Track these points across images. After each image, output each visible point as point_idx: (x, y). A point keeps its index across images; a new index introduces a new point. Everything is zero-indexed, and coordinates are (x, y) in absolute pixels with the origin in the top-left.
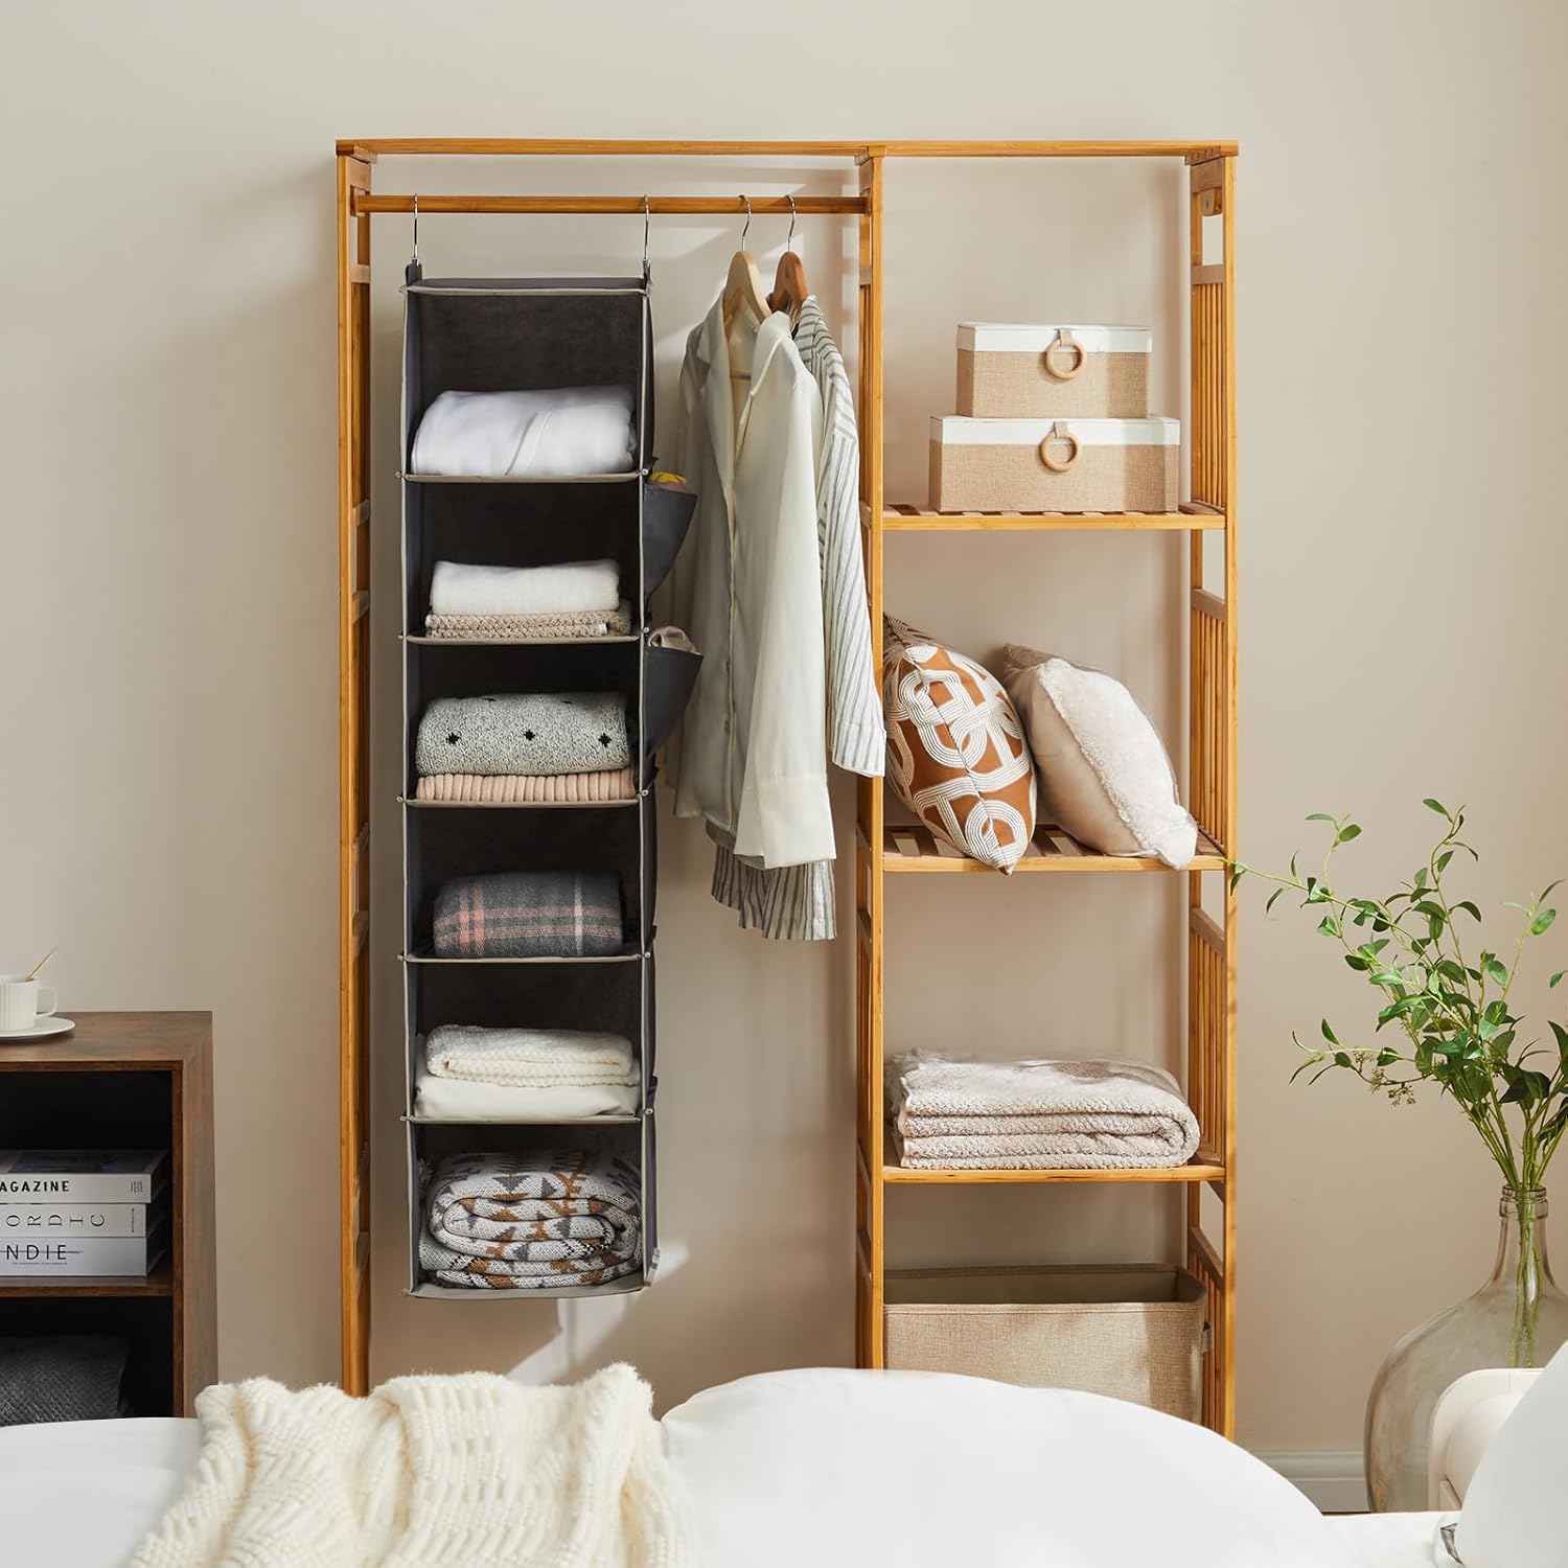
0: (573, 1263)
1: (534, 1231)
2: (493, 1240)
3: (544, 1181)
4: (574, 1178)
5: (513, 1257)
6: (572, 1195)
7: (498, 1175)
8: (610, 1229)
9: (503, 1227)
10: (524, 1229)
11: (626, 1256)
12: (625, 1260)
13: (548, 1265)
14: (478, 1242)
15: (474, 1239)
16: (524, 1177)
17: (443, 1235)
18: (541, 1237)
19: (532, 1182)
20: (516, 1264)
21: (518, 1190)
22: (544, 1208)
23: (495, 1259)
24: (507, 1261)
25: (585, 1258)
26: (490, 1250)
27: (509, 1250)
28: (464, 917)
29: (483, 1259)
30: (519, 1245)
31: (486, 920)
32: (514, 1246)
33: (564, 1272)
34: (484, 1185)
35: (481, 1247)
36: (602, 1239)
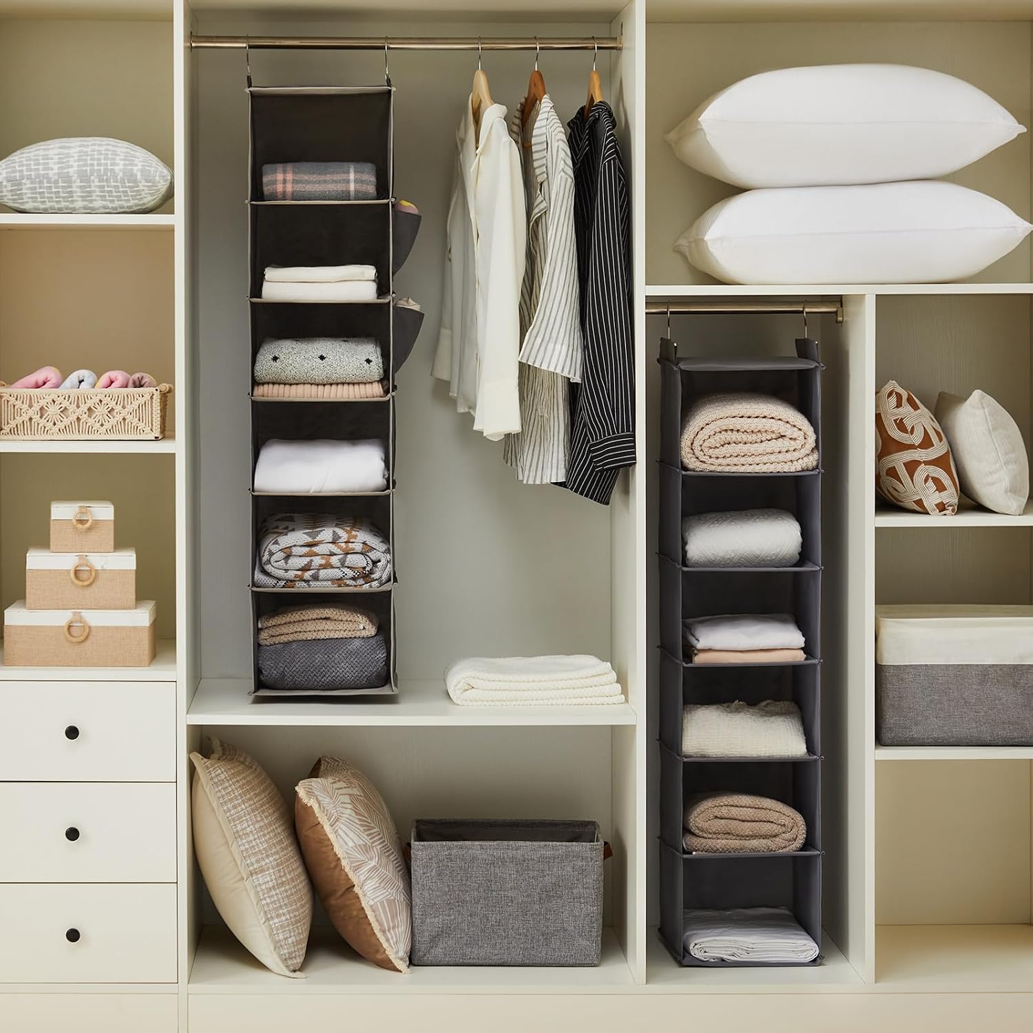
0: (345, 581)
1: (323, 562)
2: (297, 570)
3: (334, 531)
4: (352, 529)
5: (310, 579)
6: (351, 541)
7: (305, 531)
8: (370, 562)
9: (305, 560)
10: (318, 561)
11: (378, 577)
12: (376, 580)
13: (330, 583)
14: (289, 571)
15: (286, 571)
16: (321, 531)
17: (268, 568)
18: (328, 566)
19: (326, 534)
20: (311, 583)
21: (318, 539)
22: (333, 548)
23: (299, 581)
24: (305, 581)
25: (354, 579)
26: (296, 576)
27: (307, 575)
28: (280, 177)
29: (291, 581)
30: (313, 572)
31: (293, 180)
32: (310, 573)
33: (340, 586)
34: (297, 538)
35: (291, 575)
36: (364, 568)
